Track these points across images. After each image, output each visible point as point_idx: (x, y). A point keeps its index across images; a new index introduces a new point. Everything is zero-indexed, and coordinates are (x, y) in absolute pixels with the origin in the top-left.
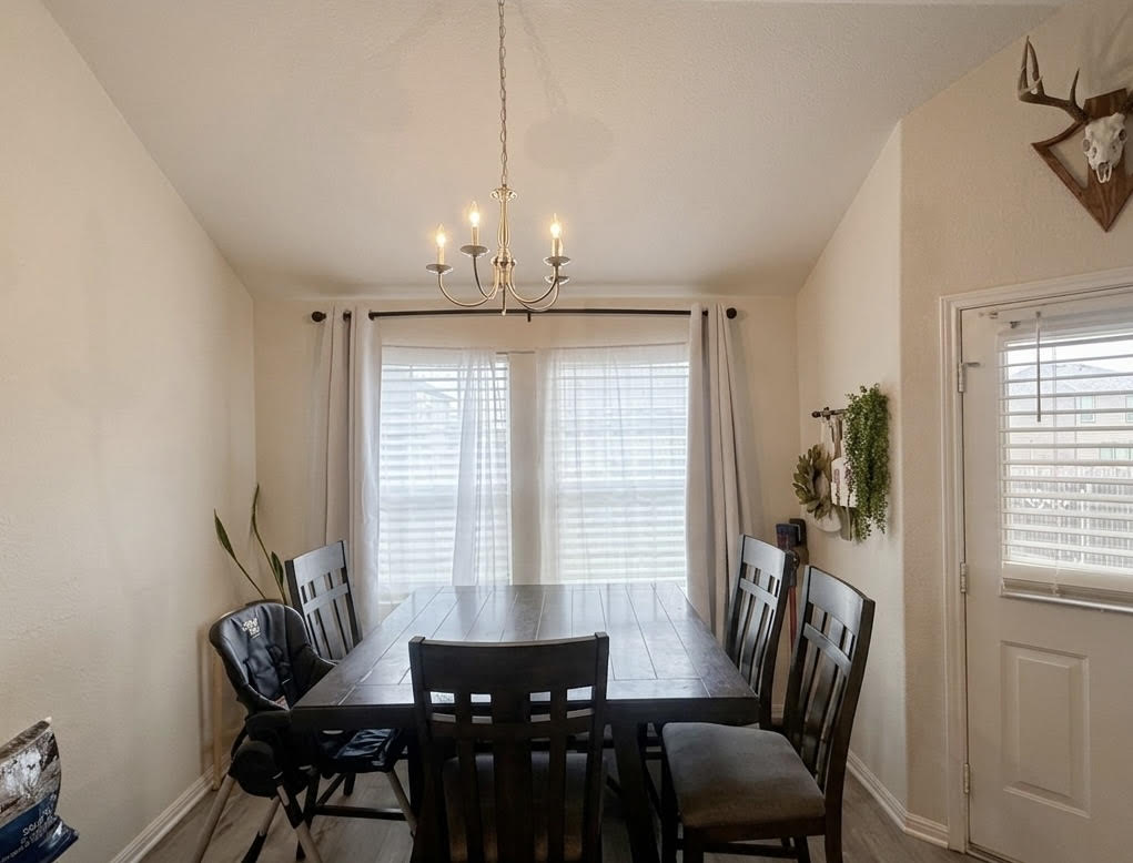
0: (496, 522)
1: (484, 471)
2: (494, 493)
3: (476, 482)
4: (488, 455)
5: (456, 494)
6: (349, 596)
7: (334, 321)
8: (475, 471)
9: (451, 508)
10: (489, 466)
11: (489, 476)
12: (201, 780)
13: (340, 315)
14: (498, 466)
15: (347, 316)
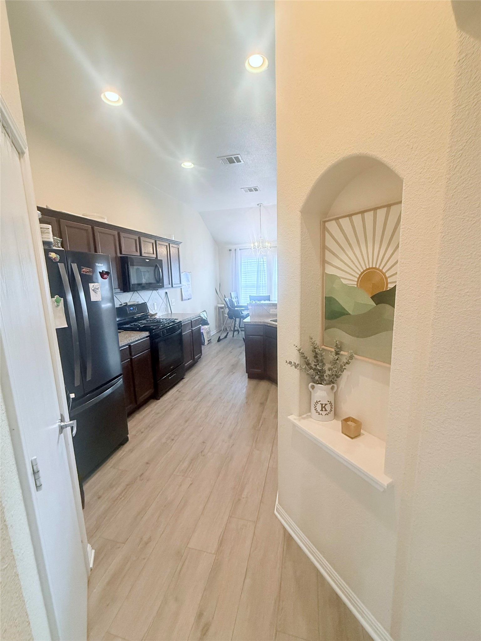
0: (264, 290)
1: (261, 278)
2: (263, 284)
3: (260, 280)
4: (262, 275)
5: (256, 285)
6: (238, 301)
7: (233, 251)
8: (260, 278)
9: (255, 287)
10: (262, 279)
11: (262, 281)
12: (215, 331)
13: (234, 249)
14: (264, 279)
15: (235, 250)
